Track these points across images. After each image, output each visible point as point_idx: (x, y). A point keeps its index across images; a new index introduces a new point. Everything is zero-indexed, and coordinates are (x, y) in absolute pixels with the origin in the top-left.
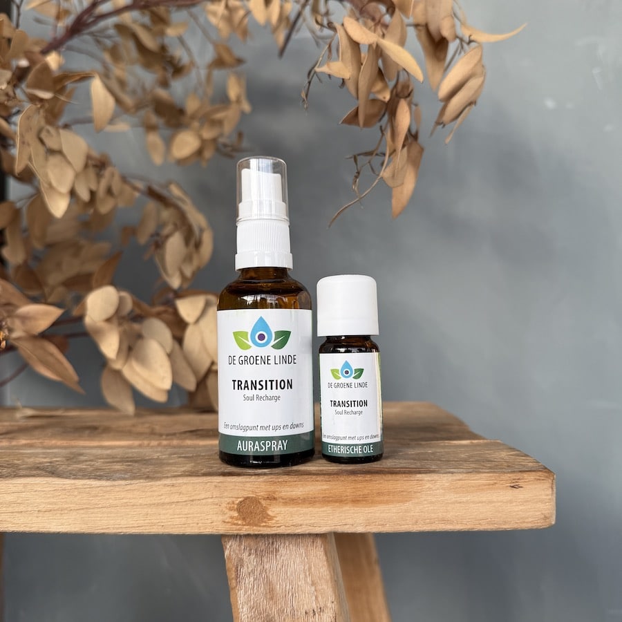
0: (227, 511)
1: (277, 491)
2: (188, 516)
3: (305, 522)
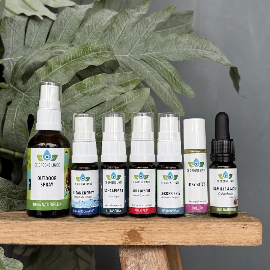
0: (123, 235)
2: (107, 237)
3: (156, 241)
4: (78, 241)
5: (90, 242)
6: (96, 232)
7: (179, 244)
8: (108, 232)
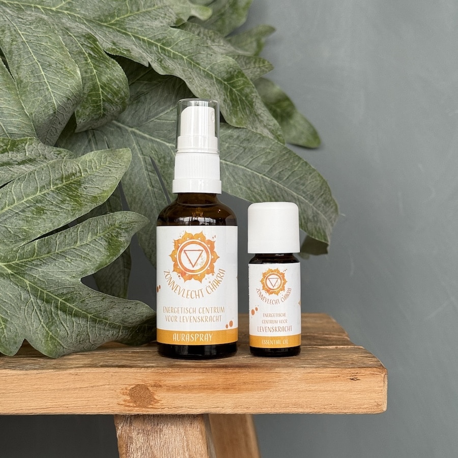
0: (121, 395)
1: (163, 380)
2: (89, 399)
3: (184, 405)
4: (32, 408)
5: (55, 409)
6: (68, 389)
7: (229, 411)
8: (92, 389)
